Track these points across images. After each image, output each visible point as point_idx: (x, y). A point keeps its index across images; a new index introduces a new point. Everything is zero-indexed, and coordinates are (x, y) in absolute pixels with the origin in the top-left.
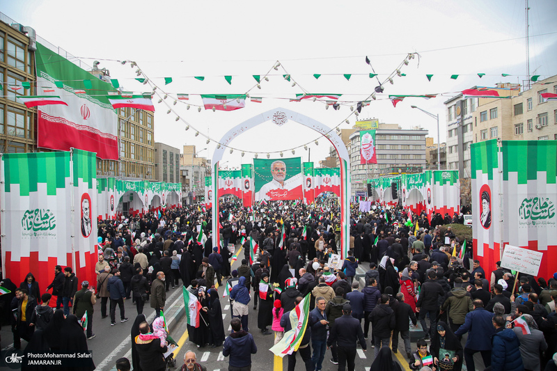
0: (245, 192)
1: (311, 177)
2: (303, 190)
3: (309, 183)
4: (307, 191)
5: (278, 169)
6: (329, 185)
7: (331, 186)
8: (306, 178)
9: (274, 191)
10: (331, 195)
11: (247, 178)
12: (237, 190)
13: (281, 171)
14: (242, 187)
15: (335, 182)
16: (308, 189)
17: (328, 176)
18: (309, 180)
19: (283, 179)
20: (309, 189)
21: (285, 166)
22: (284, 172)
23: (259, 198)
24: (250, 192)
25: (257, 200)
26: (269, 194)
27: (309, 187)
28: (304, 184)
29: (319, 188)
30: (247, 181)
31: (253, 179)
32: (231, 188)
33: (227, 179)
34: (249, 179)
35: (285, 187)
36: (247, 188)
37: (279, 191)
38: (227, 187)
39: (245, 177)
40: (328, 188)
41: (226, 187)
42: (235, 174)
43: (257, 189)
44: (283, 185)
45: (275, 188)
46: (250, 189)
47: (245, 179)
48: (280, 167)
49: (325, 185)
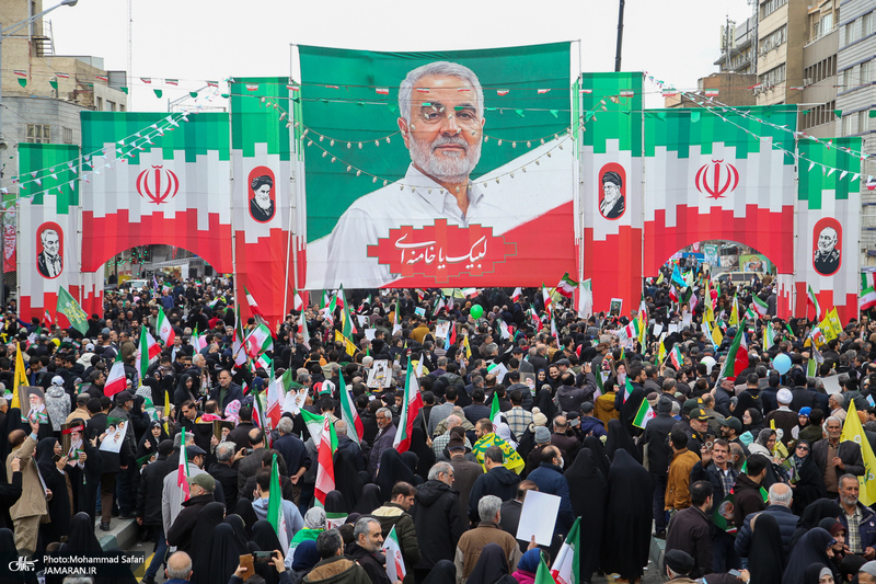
0: (251, 238)
1: (624, 159)
2: (578, 233)
3: (612, 192)
4: (599, 236)
5: (436, 112)
6: (728, 202)
7: (740, 213)
8: (600, 161)
9: (415, 235)
10: (726, 261)
11: (264, 157)
12: (203, 225)
13: (454, 124)
14: (235, 208)
15: (764, 188)
16: (604, 229)
17: (725, 153)
18: (613, 174)
19: (466, 165)
20: (613, 228)
21: (477, 98)
22: (474, 127)
23: (330, 275)
24: (280, 236)
25: (314, 283)
26: (383, 251)
27: (616, 213)
28: (583, 200)
29: (671, 221)
30: (262, 177)
31: (297, 164)
32: (169, 214)
33: (148, 160)
34: (273, 163)
35: (478, 216)
36: (260, 215)
37: (442, 234)
38: (147, 207)
39: (250, 153)
40: (723, 226)
41: (142, 208)
42: (194, 134)
43: (322, 221)
44: (466, 202)
45: (422, 219)
46: (276, 222)
47: (249, 165)
48: (451, 101)
49: (704, 204)
